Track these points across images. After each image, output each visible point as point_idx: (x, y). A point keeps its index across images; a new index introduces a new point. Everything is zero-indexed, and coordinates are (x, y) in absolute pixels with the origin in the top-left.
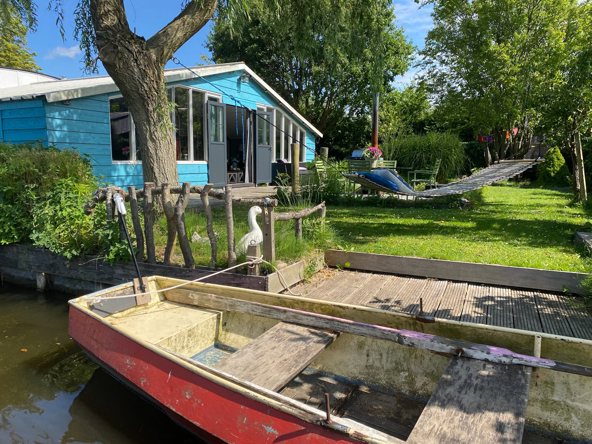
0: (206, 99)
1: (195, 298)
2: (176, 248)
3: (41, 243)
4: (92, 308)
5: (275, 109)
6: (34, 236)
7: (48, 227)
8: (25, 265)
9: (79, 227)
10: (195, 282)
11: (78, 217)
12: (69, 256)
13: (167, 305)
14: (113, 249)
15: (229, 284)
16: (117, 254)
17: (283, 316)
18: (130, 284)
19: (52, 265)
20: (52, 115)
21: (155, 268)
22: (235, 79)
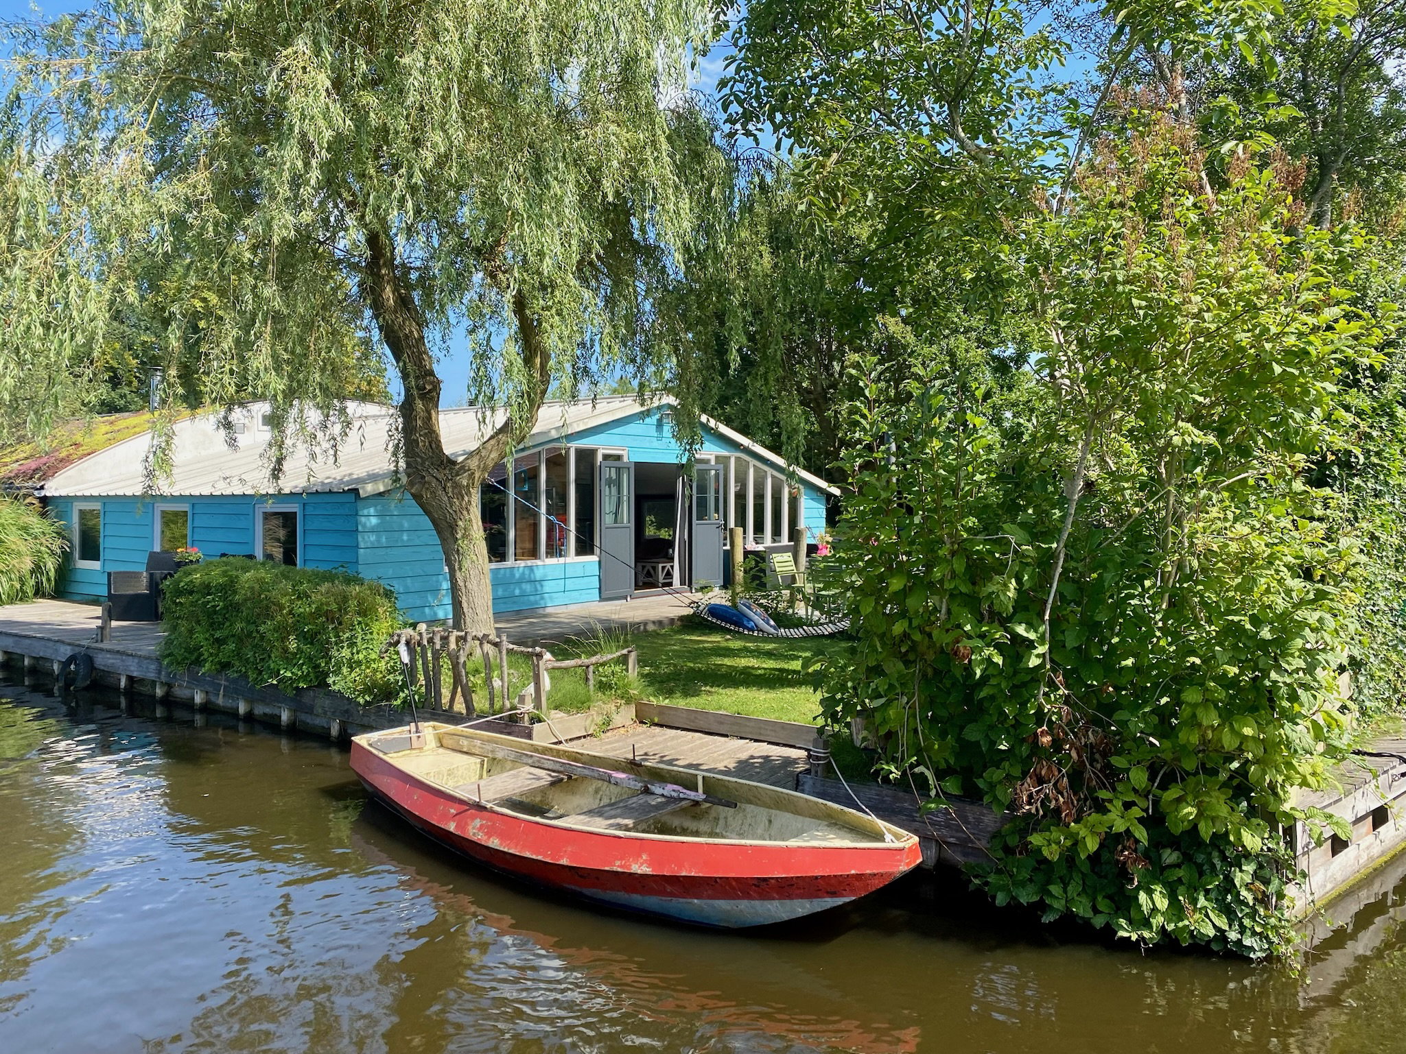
0: (600, 458)
1: (465, 743)
2: (459, 698)
3: (336, 688)
4: (370, 745)
5: (733, 455)
6: (330, 680)
7: (345, 670)
8: (320, 711)
9: (375, 671)
10: (459, 727)
11: (374, 660)
12: (361, 701)
13: (441, 750)
14: (402, 695)
15: (501, 733)
16: (404, 702)
17: (530, 761)
18: (407, 728)
19: (347, 711)
20: (365, 512)
21: (439, 715)
22: (653, 420)
